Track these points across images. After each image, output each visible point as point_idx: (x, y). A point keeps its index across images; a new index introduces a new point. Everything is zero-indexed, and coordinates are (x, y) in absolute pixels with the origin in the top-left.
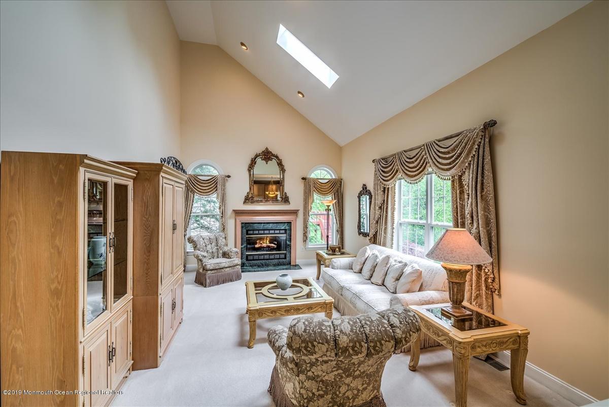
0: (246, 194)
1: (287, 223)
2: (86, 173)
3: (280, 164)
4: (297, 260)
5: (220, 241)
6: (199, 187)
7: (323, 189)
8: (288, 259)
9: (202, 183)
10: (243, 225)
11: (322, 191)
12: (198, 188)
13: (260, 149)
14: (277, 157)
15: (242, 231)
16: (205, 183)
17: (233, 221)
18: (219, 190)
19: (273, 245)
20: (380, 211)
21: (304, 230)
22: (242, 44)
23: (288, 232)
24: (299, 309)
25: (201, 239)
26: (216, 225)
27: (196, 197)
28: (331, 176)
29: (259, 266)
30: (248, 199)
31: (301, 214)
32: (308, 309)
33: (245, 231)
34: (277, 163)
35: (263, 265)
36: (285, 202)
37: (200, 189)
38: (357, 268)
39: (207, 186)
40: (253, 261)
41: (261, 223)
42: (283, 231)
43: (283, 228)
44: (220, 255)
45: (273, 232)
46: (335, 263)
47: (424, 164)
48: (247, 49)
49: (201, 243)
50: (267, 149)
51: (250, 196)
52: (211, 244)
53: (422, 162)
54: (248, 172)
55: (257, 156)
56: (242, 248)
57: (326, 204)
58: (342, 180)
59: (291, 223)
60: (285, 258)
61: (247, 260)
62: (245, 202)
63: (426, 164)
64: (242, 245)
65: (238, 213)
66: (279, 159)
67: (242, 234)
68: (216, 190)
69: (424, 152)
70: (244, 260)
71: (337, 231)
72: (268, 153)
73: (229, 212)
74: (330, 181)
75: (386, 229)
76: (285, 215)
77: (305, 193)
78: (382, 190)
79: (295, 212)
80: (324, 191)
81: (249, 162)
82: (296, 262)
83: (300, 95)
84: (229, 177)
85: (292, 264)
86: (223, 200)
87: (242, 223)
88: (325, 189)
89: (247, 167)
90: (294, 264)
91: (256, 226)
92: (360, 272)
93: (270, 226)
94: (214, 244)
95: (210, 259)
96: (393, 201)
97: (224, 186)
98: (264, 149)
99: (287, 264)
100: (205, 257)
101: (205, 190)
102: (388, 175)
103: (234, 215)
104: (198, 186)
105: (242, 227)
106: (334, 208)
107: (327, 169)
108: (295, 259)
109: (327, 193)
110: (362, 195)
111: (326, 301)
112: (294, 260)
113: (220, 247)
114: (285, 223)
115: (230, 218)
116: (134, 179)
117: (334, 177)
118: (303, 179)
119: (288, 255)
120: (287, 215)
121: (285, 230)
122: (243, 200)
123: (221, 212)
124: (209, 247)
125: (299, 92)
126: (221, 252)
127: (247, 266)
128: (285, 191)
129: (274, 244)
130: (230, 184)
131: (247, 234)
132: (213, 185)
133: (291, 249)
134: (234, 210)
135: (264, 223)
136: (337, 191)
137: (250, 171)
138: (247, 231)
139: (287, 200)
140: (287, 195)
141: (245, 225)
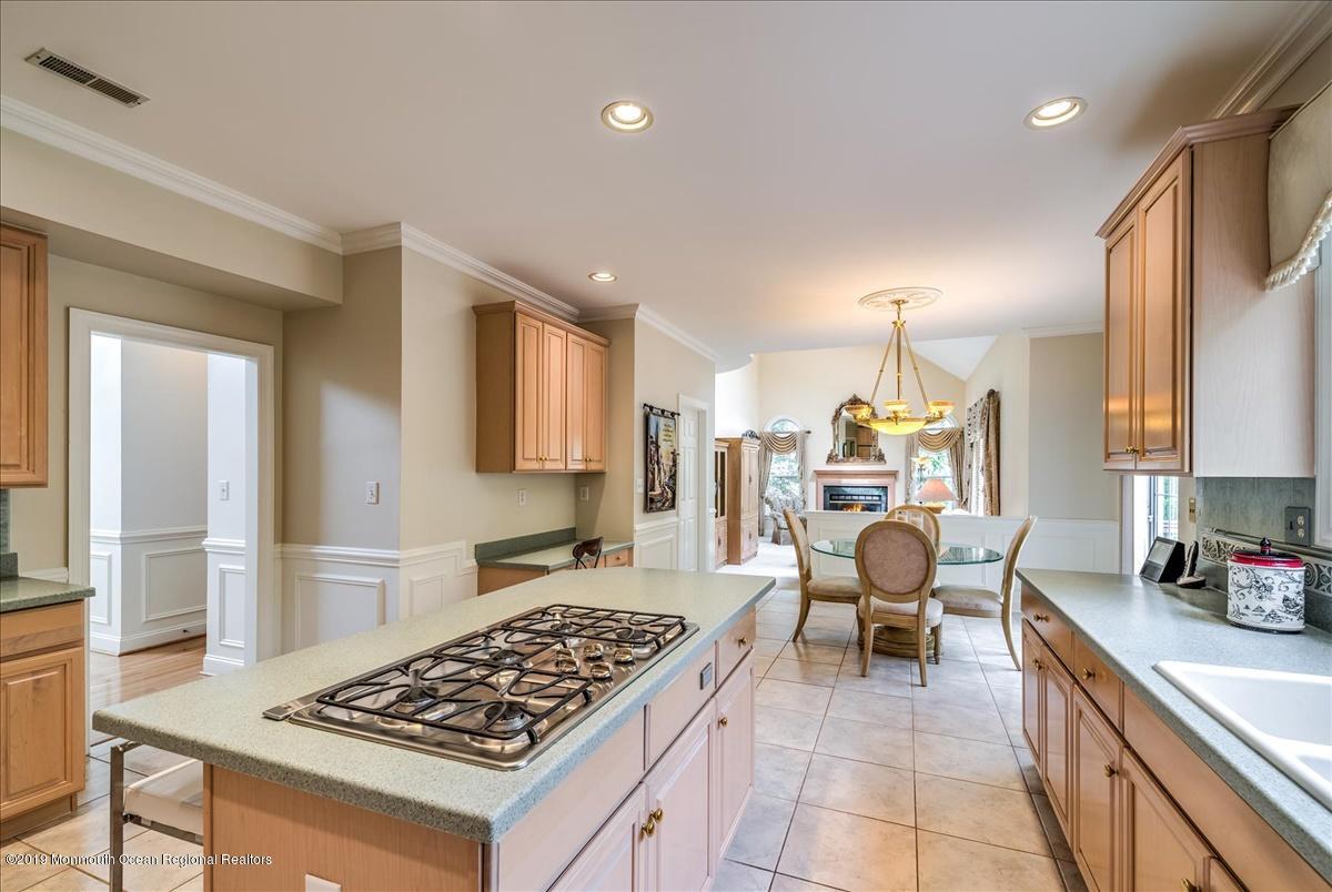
0: (829, 453)
1: (882, 487)
6: (777, 445)
7: (933, 442)
9: (780, 441)
11: (932, 446)
12: (775, 446)
13: (847, 397)
15: (824, 494)
16: (783, 441)
17: (814, 483)
18: (798, 449)
23: (883, 498)
25: (777, 500)
26: (795, 488)
27: (774, 456)
28: (949, 424)
30: (831, 459)
31: (901, 476)
33: (828, 496)
36: (879, 460)
37: (778, 447)
39: (785, 444)
41: (848, 487)
43: (876, 494)
45: (863, 498)
49: (778, 504)
50: (855, 396)
51: (834, 454)
55: (842, 406)
58: (964, 427)
59: (886, 487)
62: (827, 462)
65: (820, 474)
67: (824, 498)
72: (856, 401)
73: (810, 473)
74: (943, 430)
76: (879, 478)
77: (907, 449)
79: (894, 474)
80: (934, 446)
81: (832, 414)
84: (809, 432)
86: (803, 459)
87: (824, 486)
88: (936, 442)
89: (830, 421)
91: (848, 490)
93: (858, 491)
97: (804, 444)
98: (850, 396)
101: (784, 448)
103: (815, 476)
105: (825, 491)
109: (939, 449)
114: (880, 487)
115: (811, 480)
117: (952, 425)
120: (882, 478)
121: (880, 496)
122: (826, 458)
123: (801, 473)
128: (879, 447)
130: (811, 442)
131: (831, 499)
132: (793, 442)
134: (815, 471)
135: (852, 487)
136: (955, 445)
137: (833, 424)
138: (831, 496)
139: (881, 458)
140: (883, 452)
141: (827, 488)
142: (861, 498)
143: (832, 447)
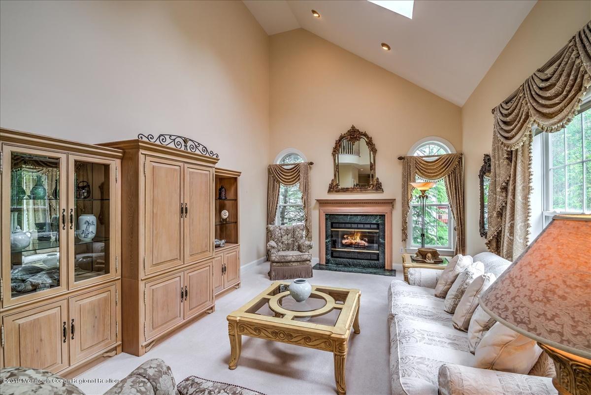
0: (330, 182)
1: (380, 215)
2: (4, 146)
3: (370, 143)
4: (393, 264)
5: (297, 233)
6: (284, 176)
7: (430, 169)
8: (381, 261)
9: (286, 172)
10: (327, 216)
11: (429, 173)
12: (282, 177)
14: (365, 135)
15: (326, 223)
16: (289, 173)
17: (317, 212)
18: (302, 179)
19: (363, 242)
20: (504, 194)
21: (403, 226)
22: (314, 12)
23: (381, 227)
24: (291, 336)
25: (278, 230)
27: (282, 187)
28: (446, 150)
29: (345, 266)
30: (333, 188)
31: (398, 206)
32: (305, 339)
33: (329, 223)
34: (366, 142)
35: (350, 265)
36: (377, 190)
37: (285, 179)
38: (441, 288)
39: (290, 176)
40: (339, 259)
41: (348, 215)
42: (375, 226)
43: (374, 222)
44: (295, 248)
45: (362, 226)
46: (412, 275)
47: (579, 80)
48: (319, 16)
49: (277, 233)
50: (353, 127)
51: (334, 184)
52: (288, 235)
53: (572, 77)
54: (332, 157)
55: (342, 138)
56: (326, 242)
57: (419, 189)
58: (462, 154)
59: (384, 215)
60: (378, 260)
61: (332, 256)
62: (329, 191)
63: (583, 76)
64: (326, 239)
65: (322, 203)
66: (368, 138)
67: (326, 227)
68: (299, 180)
69: (575, 53)
70: (329, 257)
71: (455, 229)
72: (354, 132)
73: (313, 203)
74: (441, 158)
75: (512, 227)
76: (375, 206)
77: (404, 176)
78: (506, 156)
79: (391, 203)
80: (431, 173)
81: (334, 145)
82: (391, 266)
83: (385, 48)
84: (311, 164)
85: (386, 268)
86: (306, 190)
87: (326, 214)
88: (433, 169)
89: (331, 151)
90: (389, 268)
91: (341, 219)
92: (443, 296)
93: (358, 219)
94: (290, 235)
95: (285, 250)
96: (527, 174)
97: (307, 174)
98: (349, 128)
99: (380, 268)
100: (274, 248)
101: (289, 179)
102: (511, 127)
103: (318, 205)
104: (282, 175)
105: (326, 219)
106: (448, 196)
107: (439, 143)
108: (391, 262)
109: (437, 175)
110: (485, 174)
111: (333, 335)
112: (389, 263)
113: (296, 239)
114: (377, 215)
115: (314, 208)
116: (122, 159)
117: (450, 153)
118: (400, 158)
119: (381, 257)
120: (379, 206)
121: (378, 224)
122: (328, 189)
123: (304, 202)
124: (285, 237)
125: (383, 45)
126: (297, 244)
127: (332, 263)
128: (376, 176)
129: (365, 241)
130: (314, 172)
131: (332, 227)
132: (296, 174)
133: (385, 248)
134: (317, 200)
135: (351, 215)
136: (454, 172)
137: (334, 155)
138: (332, 223)
139: (378, 187)
140: (380, 181)
141: (329, 217)
142: (360, 226)
143: (333, 177)
